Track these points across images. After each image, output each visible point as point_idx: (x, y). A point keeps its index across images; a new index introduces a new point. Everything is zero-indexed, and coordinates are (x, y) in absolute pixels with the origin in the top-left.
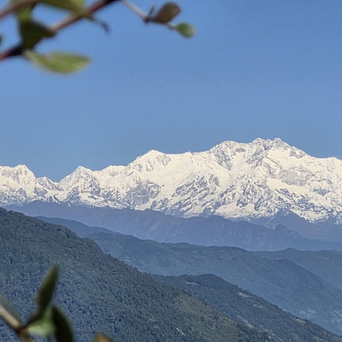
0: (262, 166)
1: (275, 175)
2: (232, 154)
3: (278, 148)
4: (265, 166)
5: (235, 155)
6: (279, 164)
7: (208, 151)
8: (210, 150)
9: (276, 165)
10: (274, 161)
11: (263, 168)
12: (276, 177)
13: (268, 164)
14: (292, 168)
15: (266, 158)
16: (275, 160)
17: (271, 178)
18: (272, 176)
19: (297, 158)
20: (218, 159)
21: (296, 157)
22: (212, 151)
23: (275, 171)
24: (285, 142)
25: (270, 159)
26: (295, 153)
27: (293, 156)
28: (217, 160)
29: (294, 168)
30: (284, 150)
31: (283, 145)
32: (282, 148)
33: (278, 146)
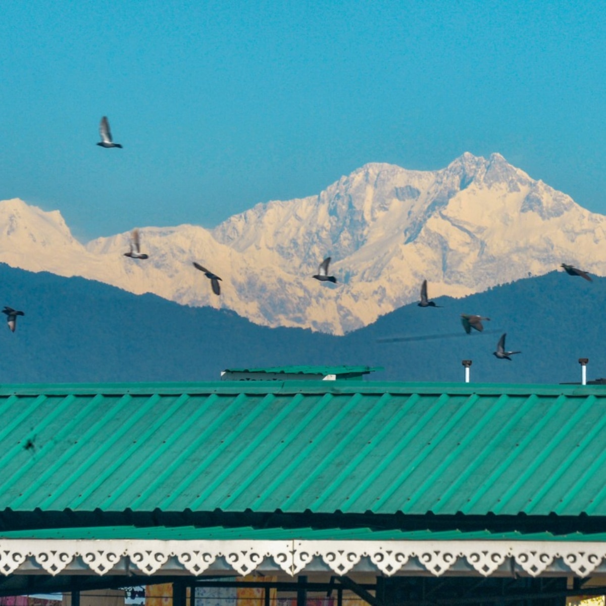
0: (419, 245)
1: (459, 273)
2: (377, 204)
3: (489, 186)
4: (429, 244)
5: (386, 209)
6: (478, 236)
7: (317, 196)
8: (322, 193)
9: (469, 240)
10: (466, 227)
11: (422, 252)
12: (462, 280)
13: (442, 237)
14: (518, 250)
15: (440, 218)
16: (468, 223)
17: (446, 282)
18: (449, 277)
19: (543, 218)
20: (334, 224)
21: (541, 215)
22: (326, 197)
23: (460, 261)
24: (517, 166)
25: (451, 221)
26: (539, 202)
27: (531, 211)
28: (332, 223)
29: (525, 249)
30: (511, 191)
31: (508, 176)
32: (504, 185)
33: (492, 179)
